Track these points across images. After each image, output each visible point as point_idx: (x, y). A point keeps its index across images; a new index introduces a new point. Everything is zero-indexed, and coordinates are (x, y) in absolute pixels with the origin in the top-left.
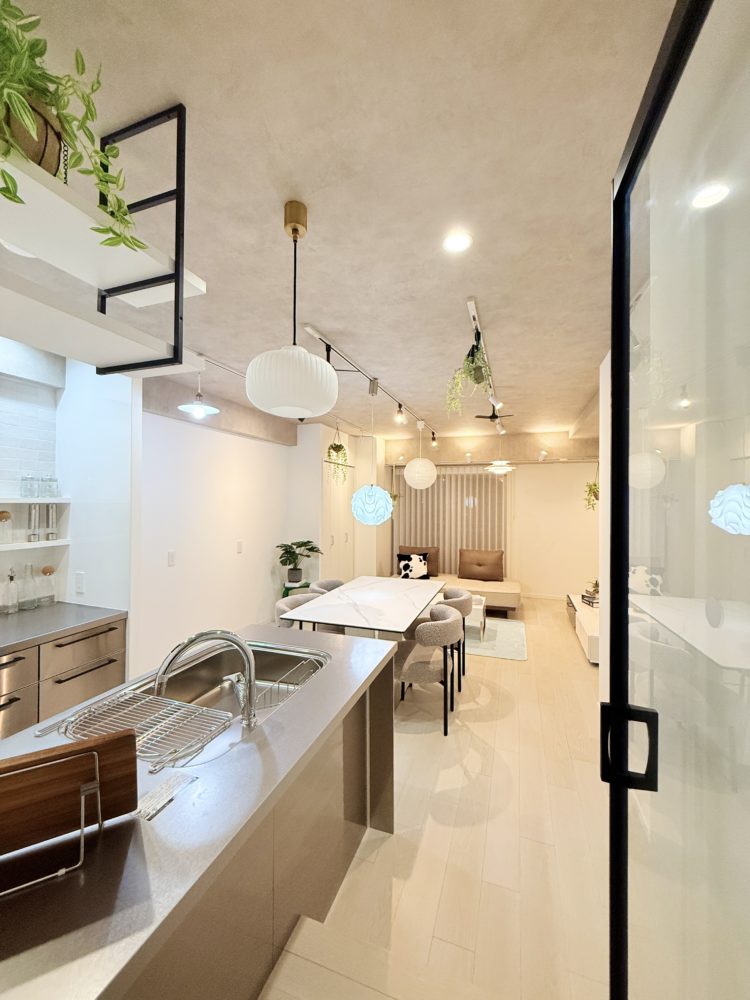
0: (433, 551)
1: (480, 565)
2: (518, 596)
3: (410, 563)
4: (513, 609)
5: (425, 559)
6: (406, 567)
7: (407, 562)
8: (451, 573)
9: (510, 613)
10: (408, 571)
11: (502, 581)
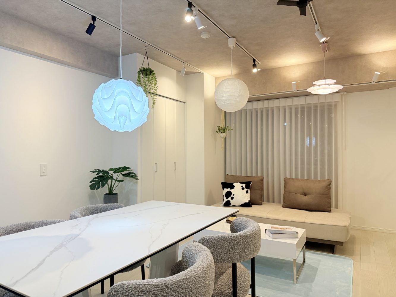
0: (257, 179)
1: (305, 195)
2: (346, 229)
3: (232, 191)
4: (341, 243)
5: (247, 187)
6: (228, 194)
7: (229, 190)
8: (273, 202)
9: (337, 247)
10: (229, 199)
11: (329, 211)
